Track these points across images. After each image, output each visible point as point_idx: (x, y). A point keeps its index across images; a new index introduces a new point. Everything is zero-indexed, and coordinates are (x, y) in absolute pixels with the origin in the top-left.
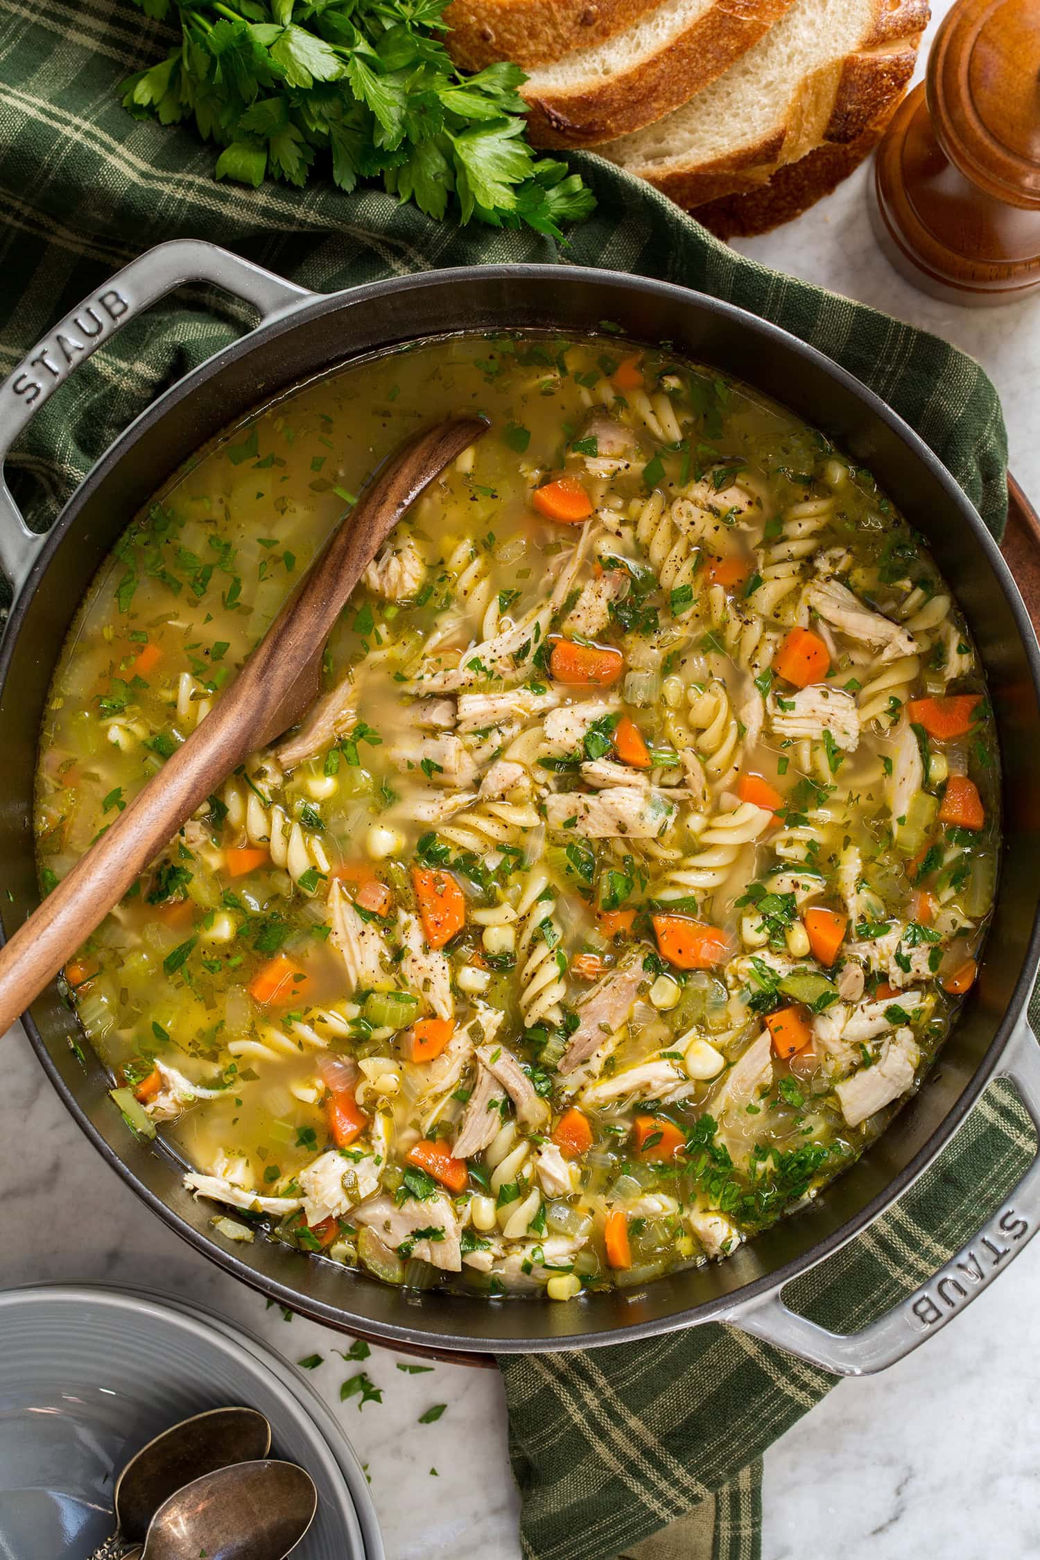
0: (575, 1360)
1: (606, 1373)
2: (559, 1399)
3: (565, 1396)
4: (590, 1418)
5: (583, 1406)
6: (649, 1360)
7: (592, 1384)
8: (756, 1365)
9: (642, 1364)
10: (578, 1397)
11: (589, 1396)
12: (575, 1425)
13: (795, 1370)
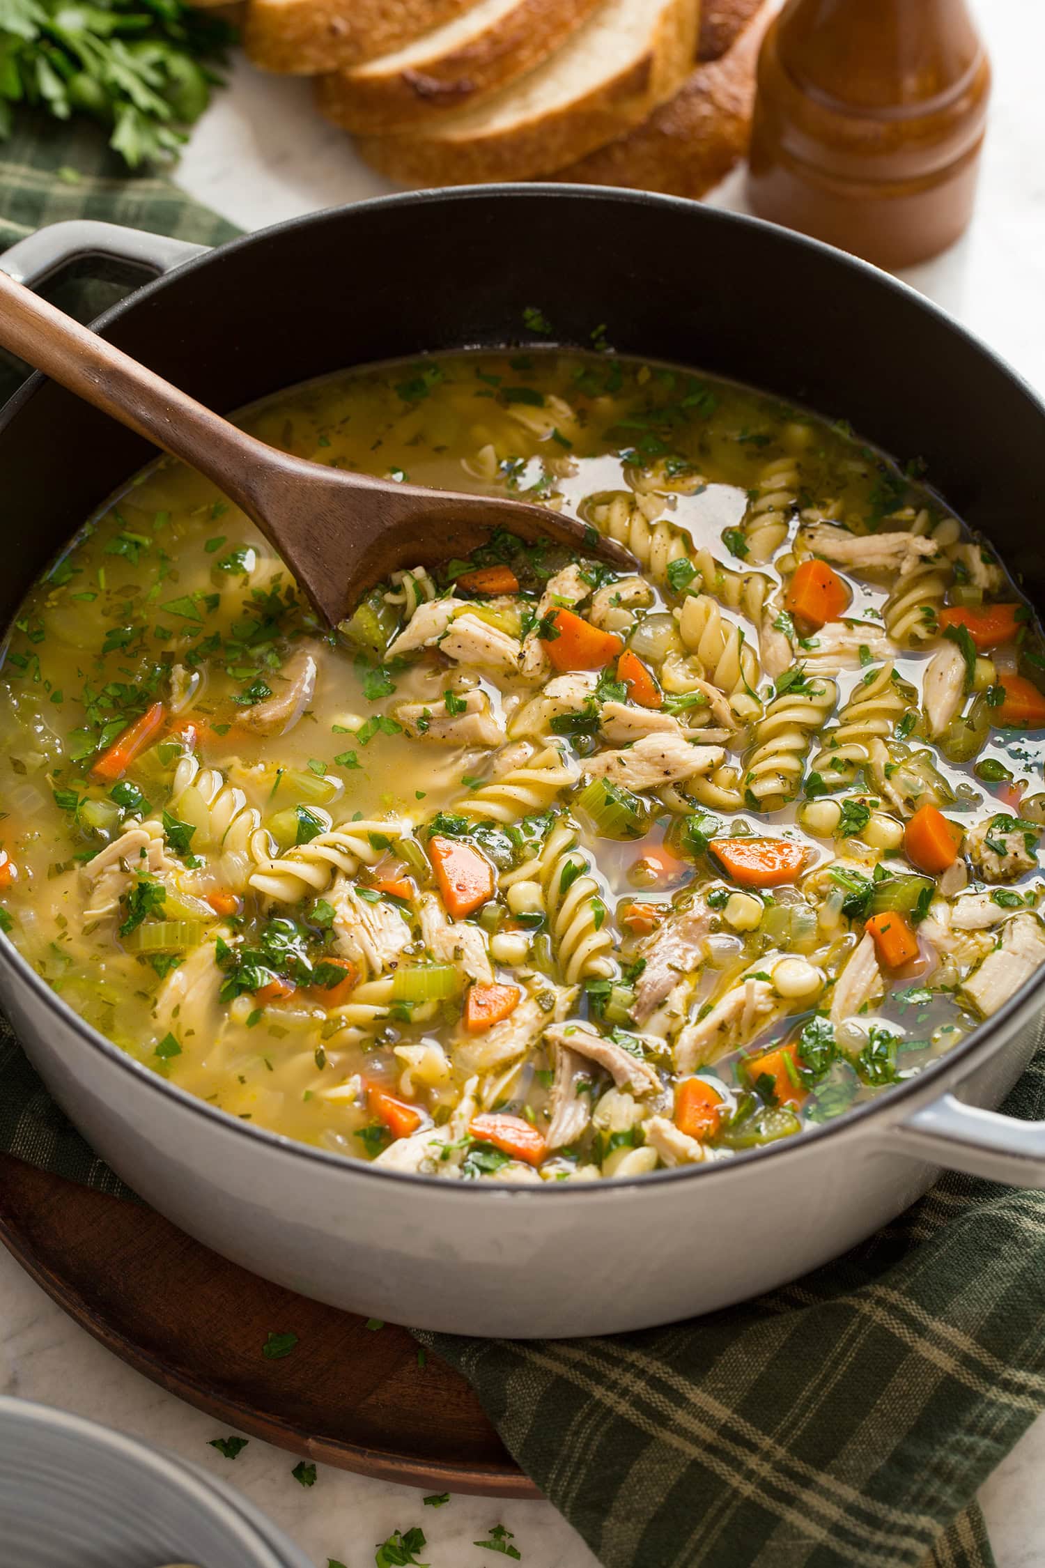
0: (725, 1425)
1: (767, 1431)
2: (713, 1472)
3: (721, 1468)
4: (765, 1485)
5: (750, 1475)
6: (816, 1392)
7: (753, 1448)
8: (956, 1382)
9: (809, 1400)
10: (737, 1465)
11: (752, 1462)
12: (748, 1498)
13: (1005, 1375)
